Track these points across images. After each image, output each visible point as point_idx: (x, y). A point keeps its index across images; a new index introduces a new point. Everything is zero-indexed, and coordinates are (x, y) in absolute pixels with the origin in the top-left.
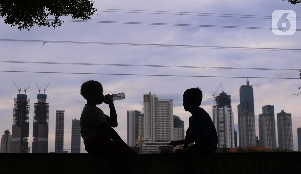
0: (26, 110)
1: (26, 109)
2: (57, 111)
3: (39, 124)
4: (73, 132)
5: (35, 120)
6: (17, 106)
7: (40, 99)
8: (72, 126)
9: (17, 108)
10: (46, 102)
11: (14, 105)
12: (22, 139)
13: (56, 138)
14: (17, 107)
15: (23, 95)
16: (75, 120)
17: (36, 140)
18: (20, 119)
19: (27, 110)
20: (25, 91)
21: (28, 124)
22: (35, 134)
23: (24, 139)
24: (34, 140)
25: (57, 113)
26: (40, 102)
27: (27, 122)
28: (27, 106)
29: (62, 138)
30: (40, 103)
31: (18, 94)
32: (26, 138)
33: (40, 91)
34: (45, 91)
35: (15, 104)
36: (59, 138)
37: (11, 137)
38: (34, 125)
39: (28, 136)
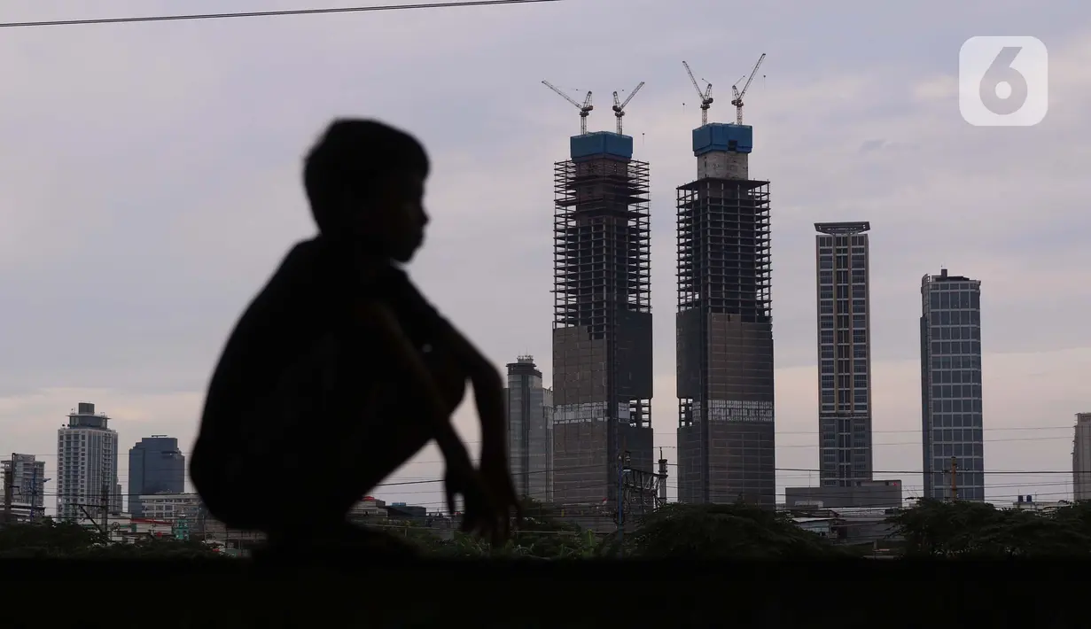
0: (631, 230)
1: (631, 223)
2: (819, 227)
3: (713, 318)
4: (932, 355)
5: (685, 290)
6: (573, 208)
7: (712, 159)
8: (924, 320)
9: (573, 223)
10: (752, 176)
11: (558, 202)
12: (611, 412)
13: (824, 397)
14: (574, 216)
15: (604, 137)
16: (938, 279)
17: (697, 415)
18: (599, 290)
19: (637, 230)
20: (619, 112)
21: (649, 316)
22: (692, 383)
23: (624, 412)
24: (687, 414)
25: (820, 241)
26: (711, 174)
27: (638, 306)
28: (631, 208)
29: (865, 397)
30: (714, 182)
31: (578, 133)
32: (639, 406)
33: (706, 104)
34: (738, 103)
35: (561, 196)
36: (844, 396)
37: (548, 401)
38: (681, 319)
39: (650, 396)
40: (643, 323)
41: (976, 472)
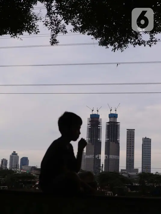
0: (99, 129)
1: (99, 128)
2: (127, 130)
3: (111, 143)
4: (144, 150)
5: (107, 138)
6: (90, 125)
7: (111, 118)
8: (142, 144)
9: (90, 127)
10: (117, 121)
11: (88, 124)
12: (95, 156)
13: (127, 155)
14: (90, 126)
15: (95, 115)
16: (145, 138)
17: (108, 157)
18: (94, 138)
19: (100, 129)
20: (98, 111)
21: (101, 142)
22: (107, 152)
23: (96, 156)
24: (106, 157)
25: (127, 132)
26: (111, 121)
27: (99, 140)
28: (99, 125)
29: (133, 156)
30: (112, 122)
31: (91, 114)
32: (99, 156)
33: (111, 110)
34: (116, 110)
35: (88, 123)
36: (130, 156)
37: (85, 154)
38: (106, 143)
39: (101, 154)
40: (100, 143)
41: (149, 168)
